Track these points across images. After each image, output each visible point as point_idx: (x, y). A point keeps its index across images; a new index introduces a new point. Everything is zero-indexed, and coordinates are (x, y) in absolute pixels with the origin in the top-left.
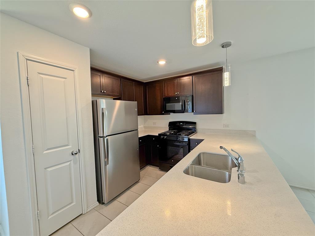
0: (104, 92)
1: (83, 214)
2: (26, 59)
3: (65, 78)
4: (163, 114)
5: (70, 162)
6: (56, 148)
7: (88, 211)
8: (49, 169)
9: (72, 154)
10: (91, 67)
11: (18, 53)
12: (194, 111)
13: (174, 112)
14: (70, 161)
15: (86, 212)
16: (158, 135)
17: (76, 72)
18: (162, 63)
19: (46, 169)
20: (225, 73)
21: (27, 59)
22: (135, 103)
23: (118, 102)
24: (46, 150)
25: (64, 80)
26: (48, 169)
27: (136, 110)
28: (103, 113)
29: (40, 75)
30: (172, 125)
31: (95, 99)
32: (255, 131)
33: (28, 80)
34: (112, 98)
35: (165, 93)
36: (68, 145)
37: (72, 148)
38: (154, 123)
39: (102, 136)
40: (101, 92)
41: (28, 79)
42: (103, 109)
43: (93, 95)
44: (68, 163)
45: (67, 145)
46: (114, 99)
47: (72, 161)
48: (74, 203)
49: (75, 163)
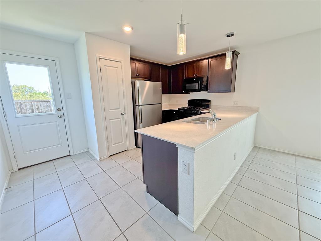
0: (138, 75)
3: (117, 68)
4: (183, 93)
6: (114, 110)
9: (122, 115)
10: (131, 57)
11: (96, 55)
14: (121, 118)
15: (129, 150)
16: (177, 109)
17: (122, 62)
19: (110, 120)
20: (227, 58)
21: (100, 58)
22: (160, 84)
23: (148, 83)
24: (110, 110)
25: (116, 68)
27: (161, 88)
28: (138, 90)
30: (191, 102)
31: (133, 80)
32: (259, 107)
34: (144, 80)
35: (185, 75)
37: (121, 110)
38: (177, 101)
39: (138, 105)
40: (136, 75)
41: (101, 69)
42: (138, 87)
43: (132, 78)
44: (120, 119)
45: (119, 109)
46: (145, 81)
48: (123, 143)
49: (123, 120)
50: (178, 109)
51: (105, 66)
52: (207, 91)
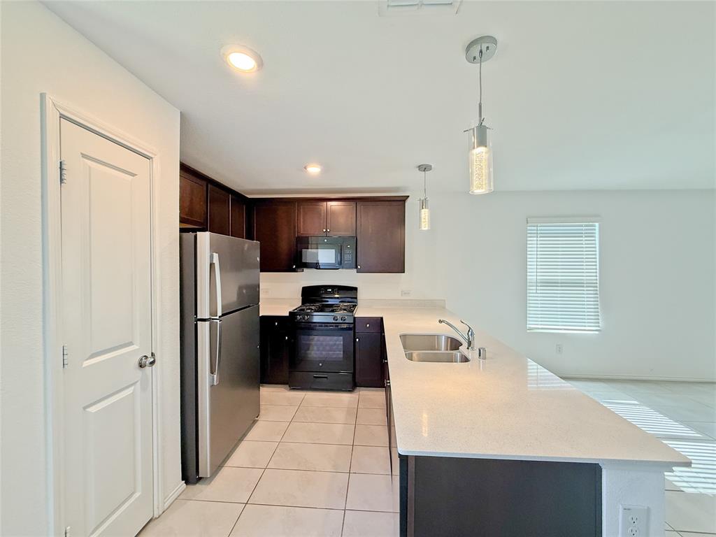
1: (156, 518)
2: (61, 114)
3: (133, 175)
4: (294, 271)
5: (132, 388)
6: (109, 352)
7: (166, 508)
8: (93, 409)
9: (140, 366)
11: (42, 96)
12: (359, 267)
13: (316, 266)
14: (135, 383)
15: (161, 512)
16: (288, 315)
17: (156, 159)
18: (314, 170)
19: (85, 408)
21: (62, 116)
22: (258, 245)
24: (87, 359)
25: (129, 178)
26: (89, 410)
27: (258, 259)
28: (212, 264)
29: (86, 160)
33: (64, 172)
35: (298, 228)
36: (131, 342)
37: (137, 350)
38: (265, 291)
39: (207, 317)
41: (64, 167)
42: (211, 254)
44: (131, 391)
45: (131, 344)
47: (138, 383)
48: (137, 495)
49: (144, 389)
50: (290, 313)
51: (84, 156)
52: (356, 267)
